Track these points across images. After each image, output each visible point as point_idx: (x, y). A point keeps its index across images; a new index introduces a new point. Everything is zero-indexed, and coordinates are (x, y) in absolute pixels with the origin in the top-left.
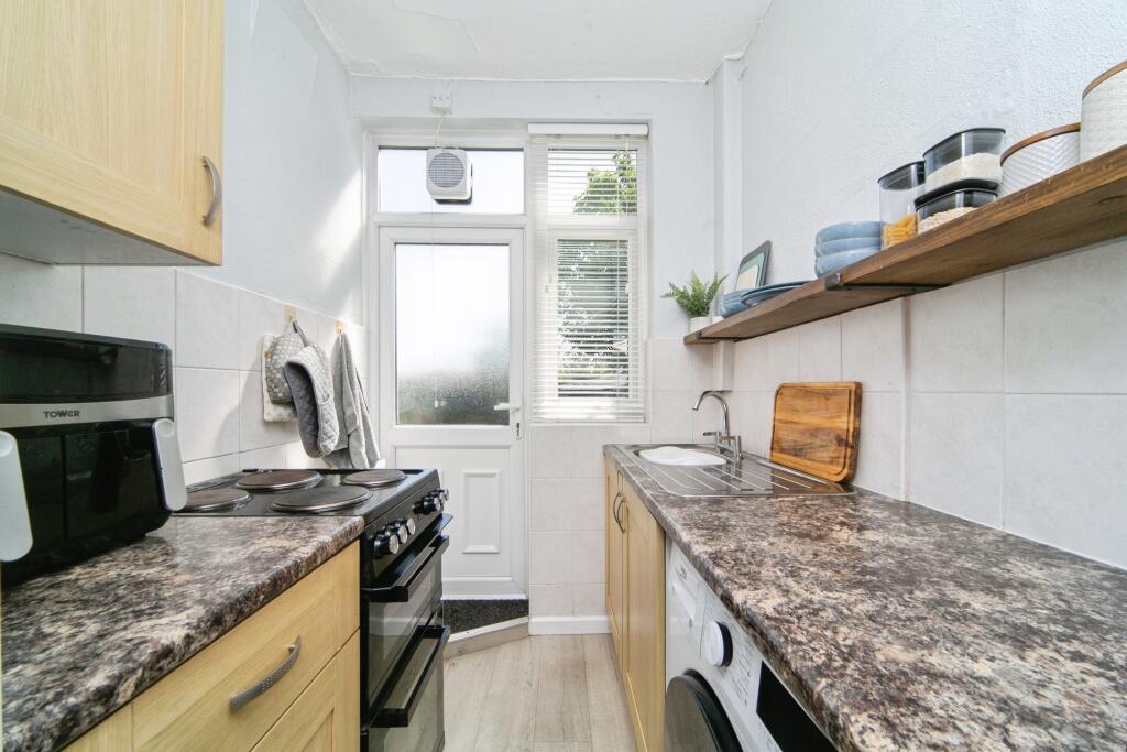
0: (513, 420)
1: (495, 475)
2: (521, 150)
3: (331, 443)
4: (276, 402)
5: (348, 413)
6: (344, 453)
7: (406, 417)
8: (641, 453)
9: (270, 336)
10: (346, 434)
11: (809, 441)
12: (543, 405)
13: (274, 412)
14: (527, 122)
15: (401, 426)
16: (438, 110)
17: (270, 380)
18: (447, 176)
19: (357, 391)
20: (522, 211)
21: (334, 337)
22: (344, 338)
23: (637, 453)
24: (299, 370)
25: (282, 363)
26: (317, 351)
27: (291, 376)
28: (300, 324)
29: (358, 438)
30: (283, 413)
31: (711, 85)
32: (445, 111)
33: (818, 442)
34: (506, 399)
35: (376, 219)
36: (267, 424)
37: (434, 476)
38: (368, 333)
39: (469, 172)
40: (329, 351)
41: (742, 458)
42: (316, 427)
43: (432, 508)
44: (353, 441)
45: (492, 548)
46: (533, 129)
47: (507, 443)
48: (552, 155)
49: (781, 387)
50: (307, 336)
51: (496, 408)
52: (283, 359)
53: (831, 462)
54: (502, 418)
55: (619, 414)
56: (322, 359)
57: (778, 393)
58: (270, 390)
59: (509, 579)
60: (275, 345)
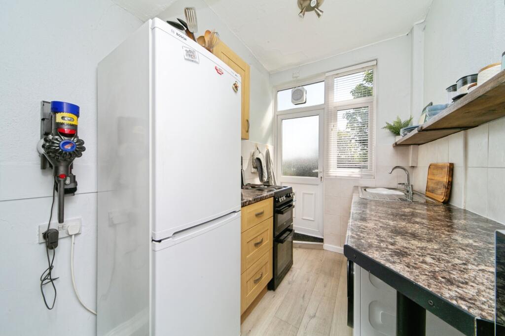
0: (320, 175)
1: (312, 194)
2: (323, 81)
3: (265, 179)
4: (254, 168)
5: (269, 171)
6: (268, 182)
7: (285, 174)
8: (367, 190)
9: (253, 151)
10: (269, 178)
11: (436, 187)
12: (331, 170)
13: (254, 170)
14: (325, 73)
15: (284, 176)
16: (295, 77)
17: (253, 162)
18: (298, 96)
19: (271, 165)
20: (323, 103)
21: (266, 150)
22: (268, 150)
23: (365, 190)
24: (259, 159)
25: (255, 158)
26: (262, 154)
27: (257, 161)
28: (259, 148)
29: (272, 178)
30: (255, 170)
31: (410, 35)
32: (296, 77)
33: (438, 187)
34: (317, 168)
35: (277, 113)
36: (252, 173)
37: (291, 189)
38: (274, 148)
39: (305, 92)
40: (265, 154)
41: (413, 194)
42: (262, 174)
43: (290, 196)
44: (270, 179)
45: (312, 219)
46: (327, 74)
47: (317, 183)
48: (335, 79)
49: (430, 165)
50: (260, 151)
51: (313, 171)
52: (256, 157)
53: (441, 195)
54: (316, 175)
55: (362, 175)
56: (263, 157)
57: (429, 167)
58: (253, 165)
59: (318, 230)
60: (254, 153)
